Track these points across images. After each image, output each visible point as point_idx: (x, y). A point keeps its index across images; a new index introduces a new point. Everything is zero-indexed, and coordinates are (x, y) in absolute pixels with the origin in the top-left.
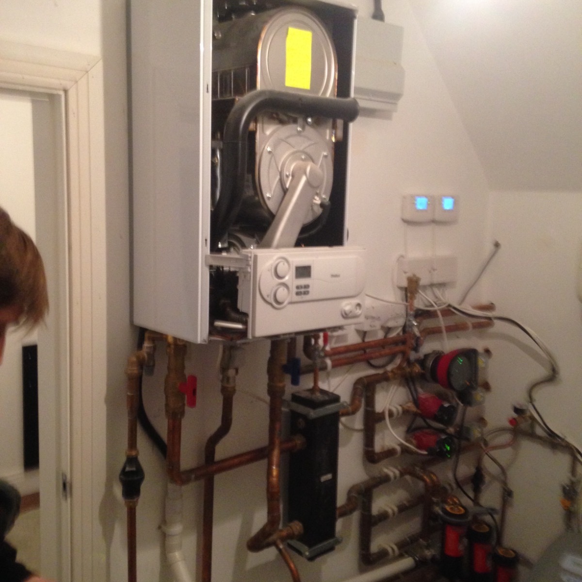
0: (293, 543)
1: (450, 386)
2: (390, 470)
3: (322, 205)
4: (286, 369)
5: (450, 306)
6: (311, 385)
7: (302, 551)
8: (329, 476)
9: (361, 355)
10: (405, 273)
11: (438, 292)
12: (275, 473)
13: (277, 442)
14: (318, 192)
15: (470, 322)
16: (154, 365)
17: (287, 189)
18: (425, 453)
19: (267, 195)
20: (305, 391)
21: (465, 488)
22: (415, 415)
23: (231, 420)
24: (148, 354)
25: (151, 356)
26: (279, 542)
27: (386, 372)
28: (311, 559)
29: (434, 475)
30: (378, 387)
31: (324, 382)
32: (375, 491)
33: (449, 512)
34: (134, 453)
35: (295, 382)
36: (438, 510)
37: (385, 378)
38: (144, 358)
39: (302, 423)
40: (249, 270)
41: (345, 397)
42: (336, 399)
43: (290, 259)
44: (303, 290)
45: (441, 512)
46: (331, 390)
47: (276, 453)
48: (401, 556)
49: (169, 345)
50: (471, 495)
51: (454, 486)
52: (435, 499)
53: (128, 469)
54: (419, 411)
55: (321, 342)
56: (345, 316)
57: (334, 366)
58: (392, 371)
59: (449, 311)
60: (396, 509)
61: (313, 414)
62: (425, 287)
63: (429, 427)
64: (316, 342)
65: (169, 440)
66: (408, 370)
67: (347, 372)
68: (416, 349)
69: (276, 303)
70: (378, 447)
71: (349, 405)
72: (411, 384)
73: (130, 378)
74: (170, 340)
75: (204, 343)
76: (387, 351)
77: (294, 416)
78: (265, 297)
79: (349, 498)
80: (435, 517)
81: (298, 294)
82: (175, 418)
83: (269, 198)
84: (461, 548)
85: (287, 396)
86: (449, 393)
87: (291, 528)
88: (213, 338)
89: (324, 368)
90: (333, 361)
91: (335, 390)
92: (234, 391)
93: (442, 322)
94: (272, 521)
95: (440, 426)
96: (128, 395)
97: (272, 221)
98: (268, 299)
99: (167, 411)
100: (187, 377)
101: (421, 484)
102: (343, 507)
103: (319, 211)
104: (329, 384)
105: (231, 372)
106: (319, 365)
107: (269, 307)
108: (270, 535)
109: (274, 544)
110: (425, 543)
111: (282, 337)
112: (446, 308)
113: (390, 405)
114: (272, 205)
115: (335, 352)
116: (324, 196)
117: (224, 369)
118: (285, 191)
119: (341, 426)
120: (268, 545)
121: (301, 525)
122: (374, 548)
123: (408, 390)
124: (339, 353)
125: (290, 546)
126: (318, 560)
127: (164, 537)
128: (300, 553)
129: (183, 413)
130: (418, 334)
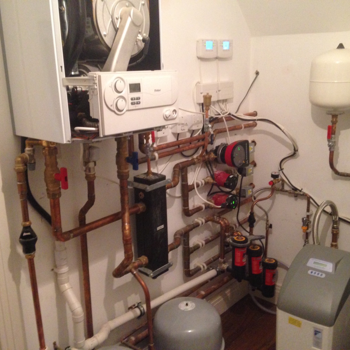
0: (142, 269)
1: (233, 164)
2: (199, 219)
3: (144, 40)
4: (128, 160)
5: (230, 114)
6: (146, 171)
7: (148, 273)
8: (162, 227)
9: (177, 149)
10: (201, 93)
11: (223, 106)
12: (127, 228)
13: (127, 208)
14: (140, 31)
15: (243, 124)
16: (35, 163)
17: (118, 29)
18: (220, 207)
19: (103, 32)
20: (142, 174)
21: (244, 226)
22: (213, 185)
23: (94, 196)
24: (29, 155)
25: (32, 156)
26: (133, 270)
27: (193, 159)
28: (154, 278)
29: (226, 219)
30: (189, 169)
31: (154, 168)
32: (191, 233)
33: (236, 241)
34: (28, 223)
35: (135, 168)
36: (229, 240)
37: (193, 163)
38: (26, 158)
39: (142, 195)
40: (96, 87)
41: (169, 176)
42: (163, 178)
43: (125, 79)
44: (136, 101)
45: (231, 241)
46: (159, 173)
47: (127, 215)
48: (208, 270)
49: (44, 148)
50: (248, 229)
51: (237, 225)
52: (227, 234)
53: (25, 234)
54: (215, 182)
55: (150, 141)
56: (166, 118)
57: (160, 157)
58: (197, 158)
59: (230, 118)
60: (204, 242)
61: (149, 188)
62: (214, 103)
63: (222, 191)
64: (147, 141)
65: (52, 212)
66: (207, 157)
67: (169, 161)
68: (212, 143)
69: (118, 111)
70: (191, 207)
71: (172, 181)
72: (209, 165)
73: (19, 173)
74: (44, 144)
75: (69, 143)
76: (193, 145)
77: (137, 191)
78: (110, 107)
79: (175, 239)
80: (227, 245)
81: (132, 104)
82: (55, 198)
83: (105, 35)
84: (244, 260)
85: (131, 179)
86: (233, 169)
87: (140, 260)
88: (74, 139)
89: (154, 159)
90: (159, 154)
91: (161, 172)
92: (95, 177)
93: (226, 125)
94: (128, 258)
95: (228, 190)
96: (18, 184)
97: (110, 53)
98: (112, 108)
99: (48, 193)
100: (60, 169)
101: (218, 226)
102: (172, 244)
103: (142, 45)
104: (157, 169)
105: (91, 165)
106: (150, 157)
107: (113, 113)
108: (127, 266)
109: (130, 271)
110: (222, 260)
111: (124, 135)
112: (228, 116)
113: (197, 179)
114: (108, 40)
115: (160, 148)
116: (144, 35)
117: (86, 163)
118: (116, 30)
119: (167, 196)
120: (127, 272)
121: (146, 258)
122: (192, 267)
123: (207, 169)
124: (163, 148)
125: (140, 271)
126: (159, 278)
127: (56, 276)
128: (147, 275)
129: (60, 194)
130: (212, 133)
